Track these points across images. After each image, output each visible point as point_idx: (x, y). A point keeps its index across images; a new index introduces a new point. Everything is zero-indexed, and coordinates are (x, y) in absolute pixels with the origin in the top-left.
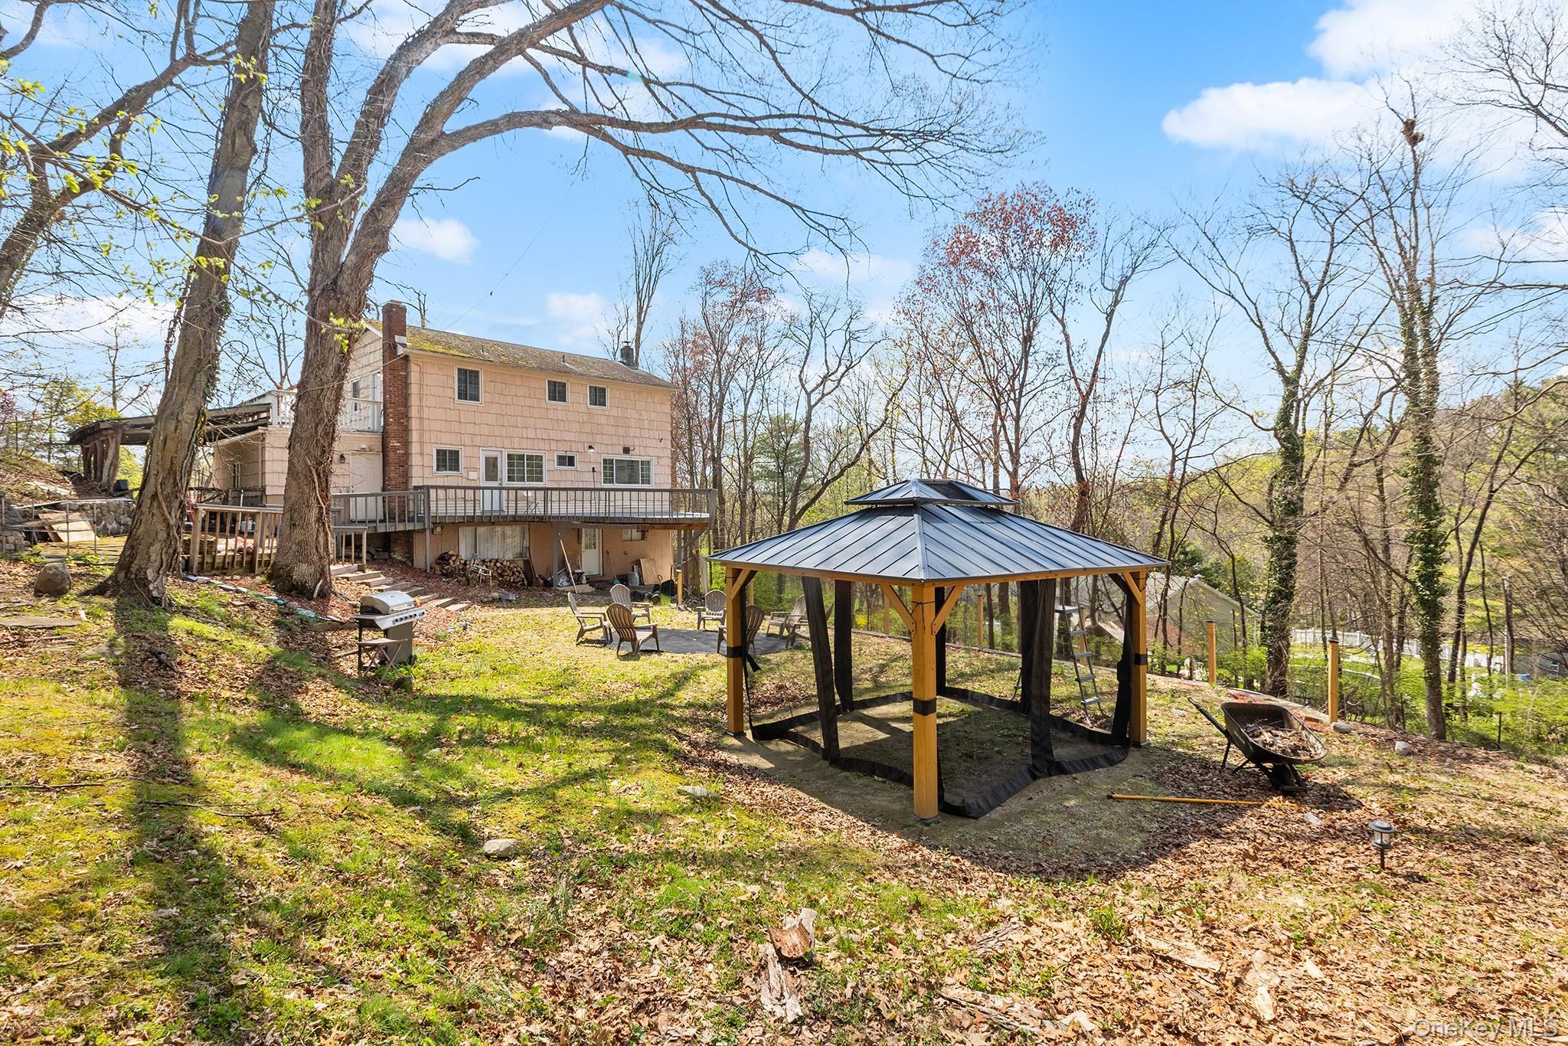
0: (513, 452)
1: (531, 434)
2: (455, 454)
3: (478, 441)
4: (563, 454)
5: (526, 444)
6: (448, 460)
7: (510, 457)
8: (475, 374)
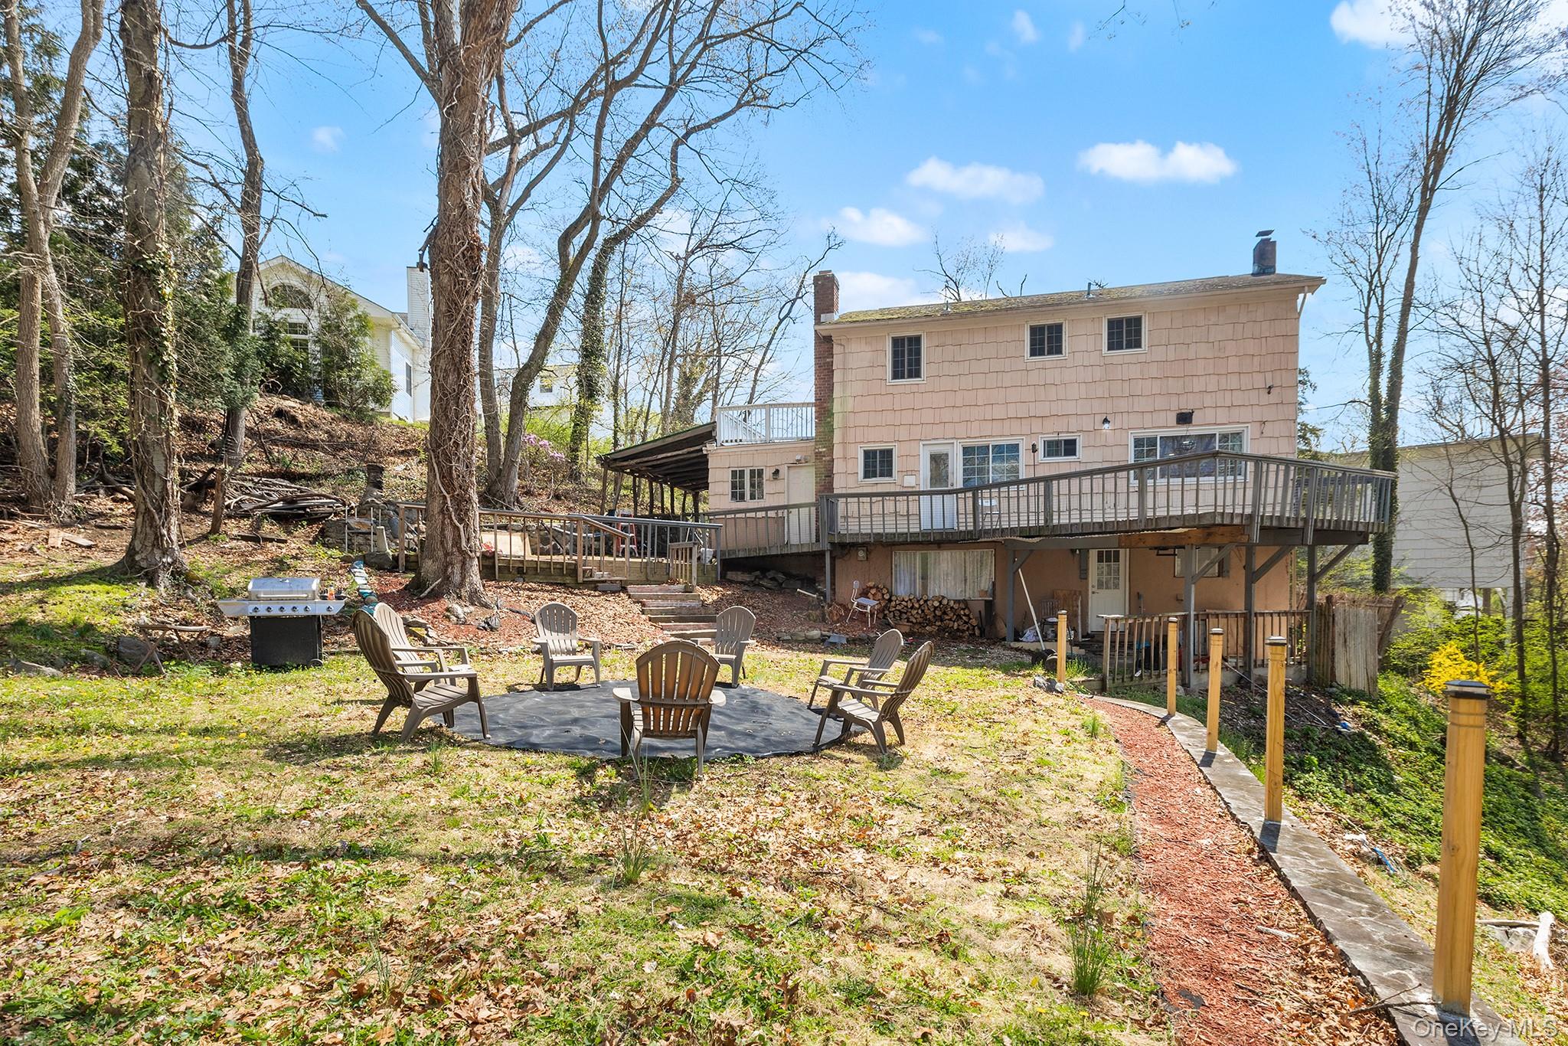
0: (970, 443)
1: (999, 412)
2: (887, 454)
3: (916, 432)
4: (1053, 437)
5: (987, 428)
6: (878, 463)
7: (967, 451)
8: (916, 341)
